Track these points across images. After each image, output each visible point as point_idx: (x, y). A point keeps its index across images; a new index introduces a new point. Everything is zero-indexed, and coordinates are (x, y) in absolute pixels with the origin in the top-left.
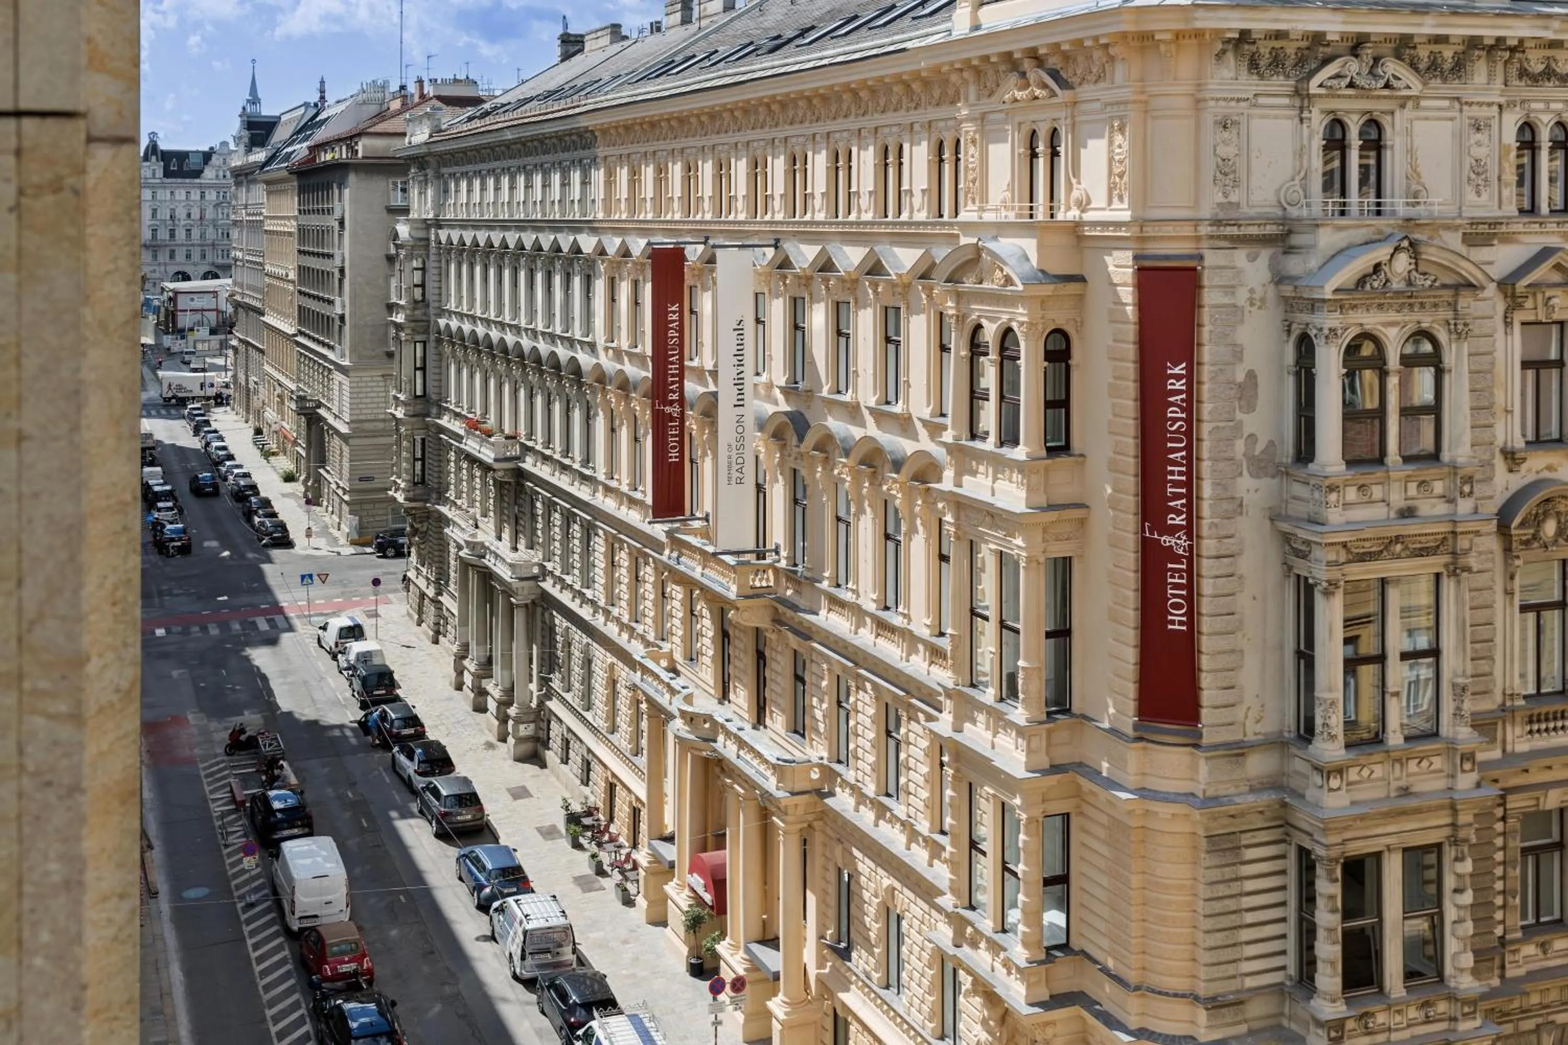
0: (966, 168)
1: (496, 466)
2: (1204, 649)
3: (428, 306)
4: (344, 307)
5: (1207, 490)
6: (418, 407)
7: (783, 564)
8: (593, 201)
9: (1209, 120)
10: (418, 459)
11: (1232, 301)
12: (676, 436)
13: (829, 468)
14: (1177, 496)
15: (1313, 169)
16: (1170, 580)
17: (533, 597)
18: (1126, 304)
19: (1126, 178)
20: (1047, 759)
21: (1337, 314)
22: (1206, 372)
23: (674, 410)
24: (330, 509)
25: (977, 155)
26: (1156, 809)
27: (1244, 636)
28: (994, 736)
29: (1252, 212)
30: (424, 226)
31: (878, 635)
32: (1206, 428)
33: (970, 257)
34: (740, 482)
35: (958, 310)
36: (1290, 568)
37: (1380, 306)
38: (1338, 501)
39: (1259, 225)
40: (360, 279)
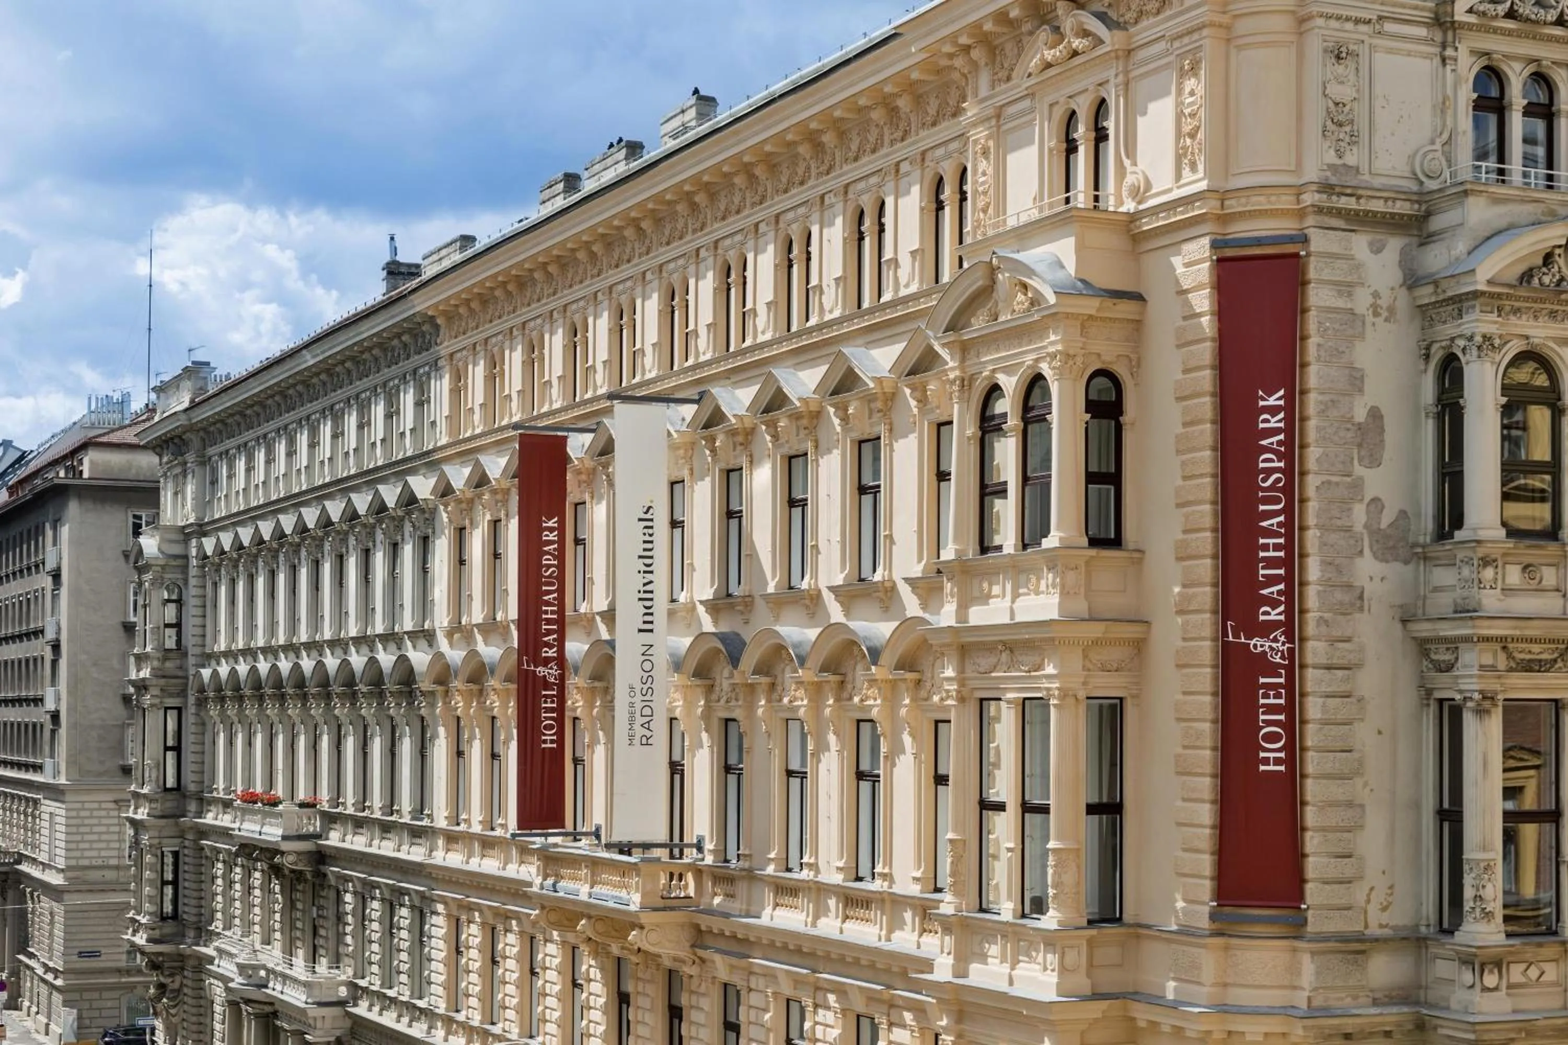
0: (975, 192)
1: (286, 846)
2: (1309, 797)
3: (185, 655)
4: (58, 699)
5: (1314, 570)
6: (169, 804)
7: (709, 860)
8: (433, 423)
9: (1315, 47)
10: (168, 883)
11: (1349, 306)
12: (552, 710)
13: (775, 696)
14: (1272, 581)
15: (1460, 130)
16: (1262, 701)
17: (338, 1033)
18: (1200, 315)
19: (1200, 135)
20: (1088, 982)
21: (1494, 317)
22: (1313, 402)
23: (550, 672)
24: (34, 1009)
25: (990, 171)
26: (1240, 1028)
27: (1366, 784)
28: (1013, 969)
29: (1377, 182)
30: (182, 537)
31: (846, 918)
32: (1312, 482)
33: (980, 283)
34: (646, 742)
35: (962, 369)
36: (1429, 692)
37: (1553, 314)
38: (1495, 580)
39: (1386, 199)
40: (83, 657)
